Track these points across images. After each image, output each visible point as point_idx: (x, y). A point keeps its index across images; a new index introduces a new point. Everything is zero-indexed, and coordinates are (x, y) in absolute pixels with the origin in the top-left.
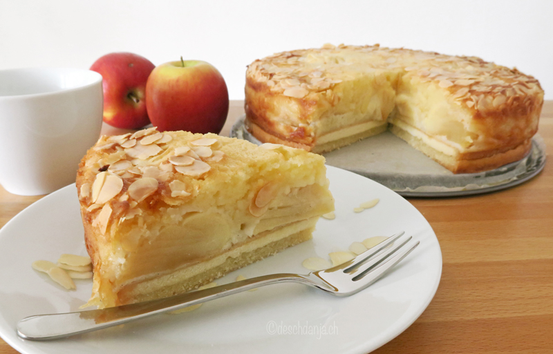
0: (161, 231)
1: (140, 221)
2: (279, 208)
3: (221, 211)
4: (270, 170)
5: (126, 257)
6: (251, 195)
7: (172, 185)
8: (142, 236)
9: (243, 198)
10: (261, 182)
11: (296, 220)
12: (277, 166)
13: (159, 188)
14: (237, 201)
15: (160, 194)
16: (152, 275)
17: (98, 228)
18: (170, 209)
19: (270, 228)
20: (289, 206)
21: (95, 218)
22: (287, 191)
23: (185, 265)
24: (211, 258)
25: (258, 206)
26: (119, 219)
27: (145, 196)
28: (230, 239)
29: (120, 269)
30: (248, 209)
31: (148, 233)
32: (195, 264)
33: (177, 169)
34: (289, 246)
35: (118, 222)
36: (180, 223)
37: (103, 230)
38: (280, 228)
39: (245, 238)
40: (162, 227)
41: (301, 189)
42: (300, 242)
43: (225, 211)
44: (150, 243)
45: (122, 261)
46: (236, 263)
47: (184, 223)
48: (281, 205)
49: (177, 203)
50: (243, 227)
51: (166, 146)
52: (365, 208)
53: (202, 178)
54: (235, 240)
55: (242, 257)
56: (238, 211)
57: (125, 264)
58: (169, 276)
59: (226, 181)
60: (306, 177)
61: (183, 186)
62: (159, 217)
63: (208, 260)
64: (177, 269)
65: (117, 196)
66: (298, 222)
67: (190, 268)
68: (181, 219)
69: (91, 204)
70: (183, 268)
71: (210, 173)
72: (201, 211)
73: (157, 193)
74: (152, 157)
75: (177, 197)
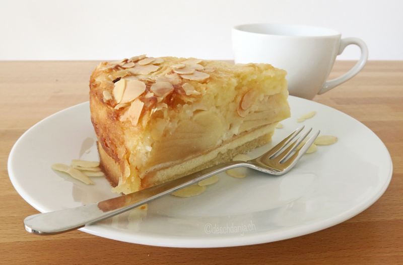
0: (179, 124)
1: (165, 114)
2: (255, 112)
3: (218, 111)
4: (250, 80)
5: (152, 146)
6: (239, 99)
7: (184, 87)
8: (166, 127)
9: (233, 102)
10: (245, 89)
11: (264, 124)
12: (255, 77)
13: (175, 88)
14: (229, 103)
15: (177, 93)
16: (168, 164)
17: (128, 121)
18: (185, 106)
19: (249, 129)
20: (262, 112)
21: (123, 114)
22: (262, 98)
23: (191, 157)
24: (209, 151)
25: (243, 108)
26: (150, 110)
27: (167, 94)
28: (222, 136)
29: (147, 156)
30: (236, 110)
31: (170, 125)
32: (197, 157)
33: (183, 77)
34: (257, 147)
35: (150, 113)
36: (191, 118)
37: (135, 122)
38: (254, 130)
39: (231, 137)
40: (179, 121)
41: (270, 97)
42: (265, 144)
43: (220, 112)
44: (171, 133)
45: (149, 149)
46: (223, 159)
47: (194, 119)
48: (257, 109)
49: (191, 100)
50: (231, 126)
51: (162, 65)
52: (306, 119)
53: (204, 82)
54: (225, 138)
55: (228, 154)
56: (229, 112)
57: (151, 152)
58: (179, 165)
59: (224, 86)
60: (274, 88)
61: (193, 88)
62: (177, 111)
63: (207, 153)
64: (186, 159)
65: (142, 95)
66: (265, 126)
67: (194, 160)
68: (192, 114)
69: (116, 105)
70: (189, 160)
71: (210, 79)
72: (206, 109)
73: (175, 92)
74: (153, 72)
75: (191, 95)
